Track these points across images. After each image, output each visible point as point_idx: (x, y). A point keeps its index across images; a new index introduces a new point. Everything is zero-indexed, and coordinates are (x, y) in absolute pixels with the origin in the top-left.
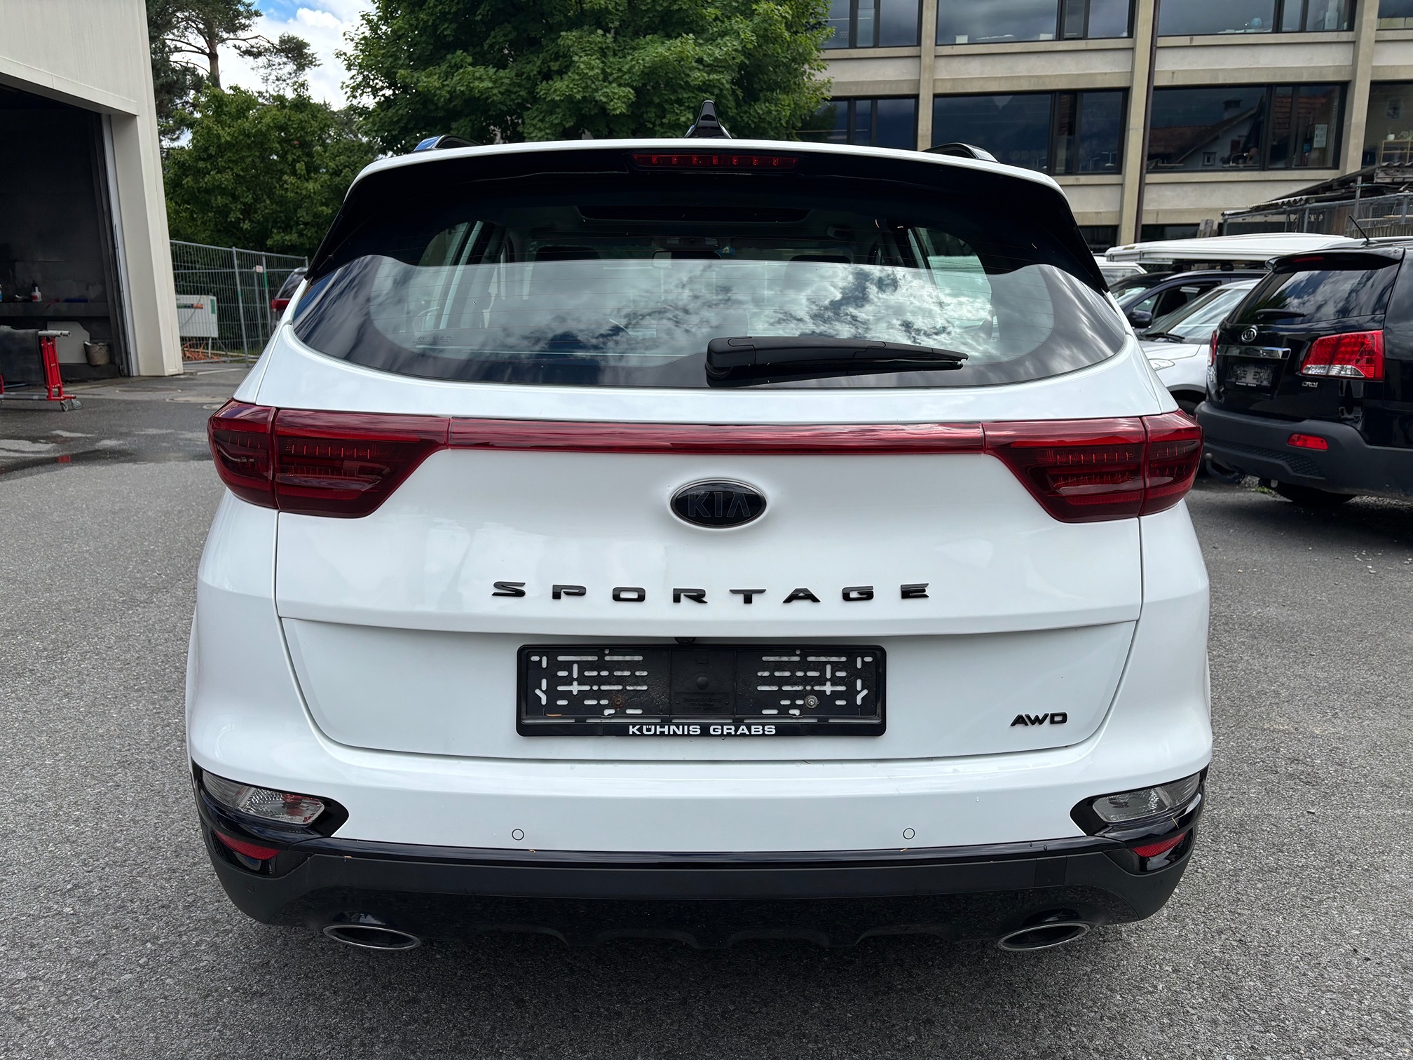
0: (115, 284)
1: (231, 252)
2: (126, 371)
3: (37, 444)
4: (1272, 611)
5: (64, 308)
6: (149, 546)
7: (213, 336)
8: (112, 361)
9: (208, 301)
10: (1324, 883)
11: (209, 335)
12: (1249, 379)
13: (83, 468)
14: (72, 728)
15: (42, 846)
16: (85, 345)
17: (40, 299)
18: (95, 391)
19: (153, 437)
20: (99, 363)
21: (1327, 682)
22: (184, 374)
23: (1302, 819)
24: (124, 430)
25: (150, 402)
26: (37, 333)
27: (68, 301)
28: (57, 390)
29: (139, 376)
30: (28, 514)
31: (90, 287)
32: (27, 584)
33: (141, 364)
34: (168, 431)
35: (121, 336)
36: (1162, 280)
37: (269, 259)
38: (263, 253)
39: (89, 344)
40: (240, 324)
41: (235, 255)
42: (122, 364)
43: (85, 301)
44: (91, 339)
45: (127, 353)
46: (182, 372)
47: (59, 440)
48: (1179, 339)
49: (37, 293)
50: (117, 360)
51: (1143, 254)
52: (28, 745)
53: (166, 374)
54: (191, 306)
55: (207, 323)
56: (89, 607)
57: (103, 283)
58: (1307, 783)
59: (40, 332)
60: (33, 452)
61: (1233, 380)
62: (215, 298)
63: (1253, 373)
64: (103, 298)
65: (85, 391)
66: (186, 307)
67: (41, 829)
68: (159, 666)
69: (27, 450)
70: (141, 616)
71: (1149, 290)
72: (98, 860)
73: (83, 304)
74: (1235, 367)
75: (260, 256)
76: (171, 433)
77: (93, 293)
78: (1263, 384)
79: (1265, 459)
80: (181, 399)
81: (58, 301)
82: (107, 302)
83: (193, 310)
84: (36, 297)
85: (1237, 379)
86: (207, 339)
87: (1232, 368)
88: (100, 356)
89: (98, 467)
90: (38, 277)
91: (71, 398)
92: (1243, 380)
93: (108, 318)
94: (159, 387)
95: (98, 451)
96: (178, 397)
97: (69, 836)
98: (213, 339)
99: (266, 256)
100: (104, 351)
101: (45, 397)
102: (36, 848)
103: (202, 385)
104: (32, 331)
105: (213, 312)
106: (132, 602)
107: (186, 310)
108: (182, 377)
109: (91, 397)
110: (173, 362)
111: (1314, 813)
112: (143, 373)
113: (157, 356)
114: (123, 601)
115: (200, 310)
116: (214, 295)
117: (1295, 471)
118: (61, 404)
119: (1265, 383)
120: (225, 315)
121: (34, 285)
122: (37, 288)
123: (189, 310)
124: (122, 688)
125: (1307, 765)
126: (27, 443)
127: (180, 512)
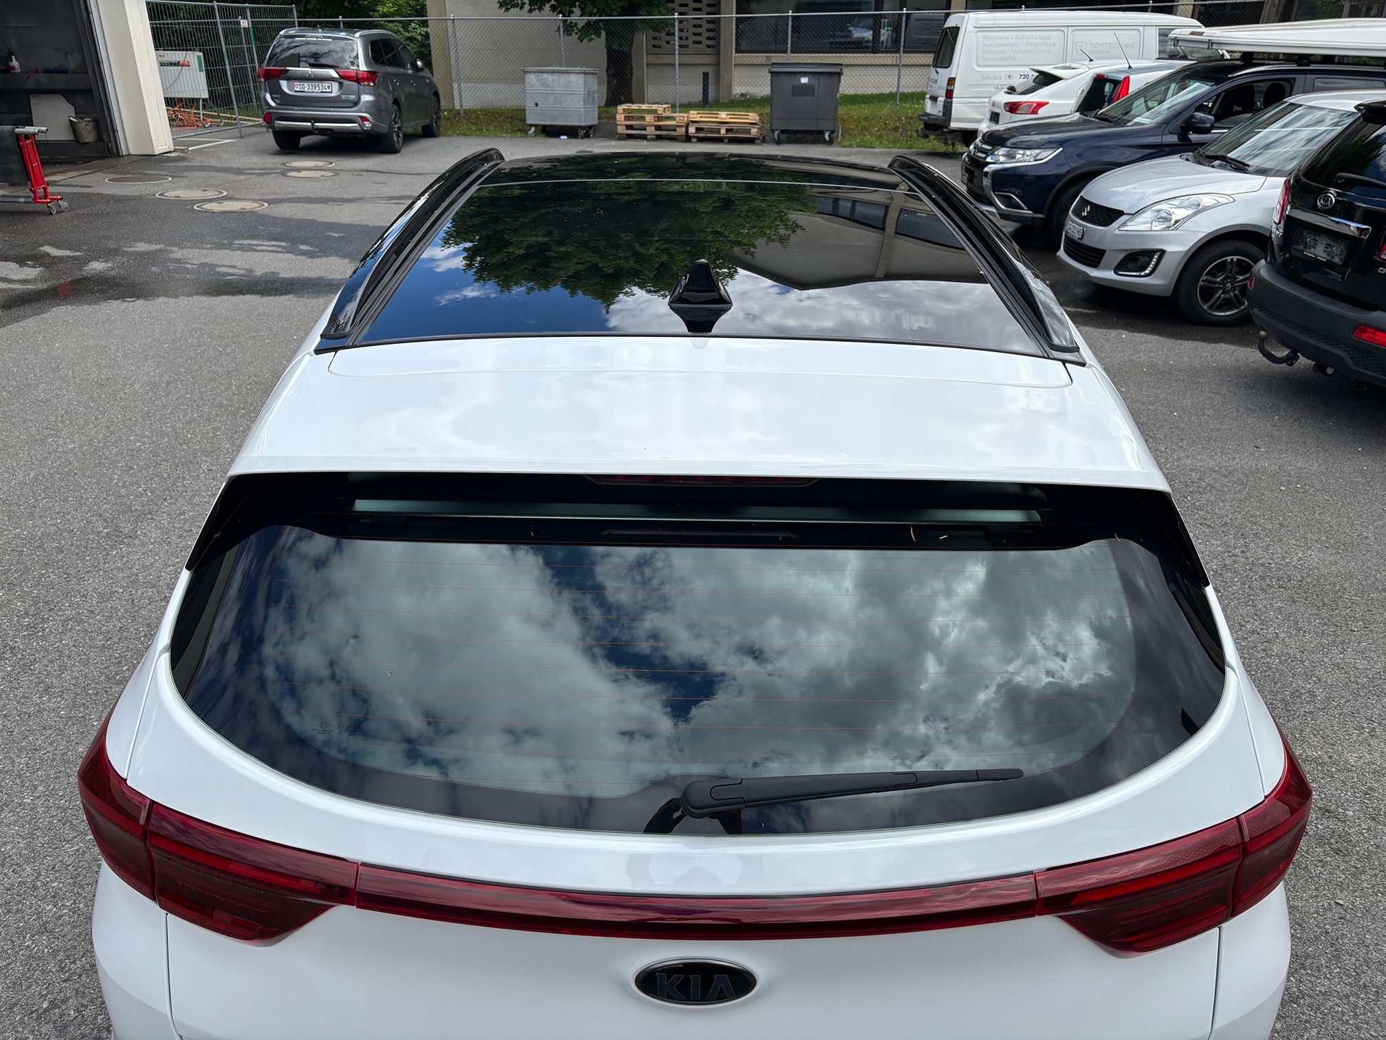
0: (93, 54)
1: (212, 7)
2: (115, 150)
3: (25, 268)
4: (1313, 556)
5: (44, 79)
6: (135, 441)
7: (203, 97)
8: (99, 138)
9: (194, 58)
10: (1347, 1023)
11: (199, 97)
12: (1319, 251)
13: (69, 308)
14: (52, 743)
15: (19, 939)
16: (70, 120)
17: (18, 70)
18: (84, 180)
19: (141, 255)
20: (87, 141)
21: (1367, 677)
22: (175, 150)
23: (1329, 915)
24: (112, 244)
25: (138, 199)
26: (13, 130)
27: (47, 71)
28: (42, 190)
29: (129, 154)
30: (12, 386)
31: (69, 55)
32: (10, 506)
33: (129, 143)
34: (158, 247)
35: (106, 111)
36: (1230, 76)
37: (252, 10)
38: (247, 5)
39: (74, 120)
40: (229, 89)
41: (217, 10)
42: (110, 142)
43: (65, 72)
44: (76, 113)
45: (114, 131)
46: (172, 148)
47: (48, 261)
48: (1240, 167)
49: (15, 63)
50: (105, 137)
51: (1212, 43)
52: (7, 772)
53: (156, 153)
54: (177, 64)
55: (195, 83)
56: (72, 545)
57: (81, 51)
58: (1338, 851)
59: (16, 130)
60: (19, 281)
61: (1301, 247)
62: (201, 54)
63: (1324, 245)
64: (82, 69)
65: (72, 181)
66: (172, 64)
67: (18, 911)
68: (142, 644)
69: (14, 277)
70: (125, 559)
71: (1215, 87)
72: (74, 962)
73: (63, 75)
74: (1305, 234)
75: (244, 9)
76: (160, 250)
77: (72, 62)
78: (1333, 260)
79: (1325, 347)
80: (171, 194)
81: (37, 72)
82: (88, 73)
83: (180, 68)
84: (14, 68)
85: (1305, 247)
86: (198, 100)
87: (1302, 232)
88: (88, 134)
89: (85, 307)
90: (13, 44)
91: (58, 199)
92: (1312, 250)
93: (91, 90)
94: (149, 172)
95: (86, 279)
96: (167, 190)
97: (47, 922)
98: (203, 100)
99: (250, 8)
100: (90, 127)
101: (31, 200)
102: (13, 942)
103: (193, 168)
104: (8, 128)
105: (201, 70)
106: (117, 536)
107: (172, 68)
108: (173, 155)
109: (79, 190)
110: (162, 138)
111: (1342, 905)
112: (132, 152)
113: (145, 134)
114: (107, 534)
115: (187, 68)
116: (200, 51)
117: (1356, 365)
118: (49, 207)
119: (1337, 260)
120: (214, 75)
121: (11, 54)
122: (13, 57)
123: (176, 68)
124: (103, 678)
125: (1339, 820)
126: (13, 266)
127: (168, 383)
